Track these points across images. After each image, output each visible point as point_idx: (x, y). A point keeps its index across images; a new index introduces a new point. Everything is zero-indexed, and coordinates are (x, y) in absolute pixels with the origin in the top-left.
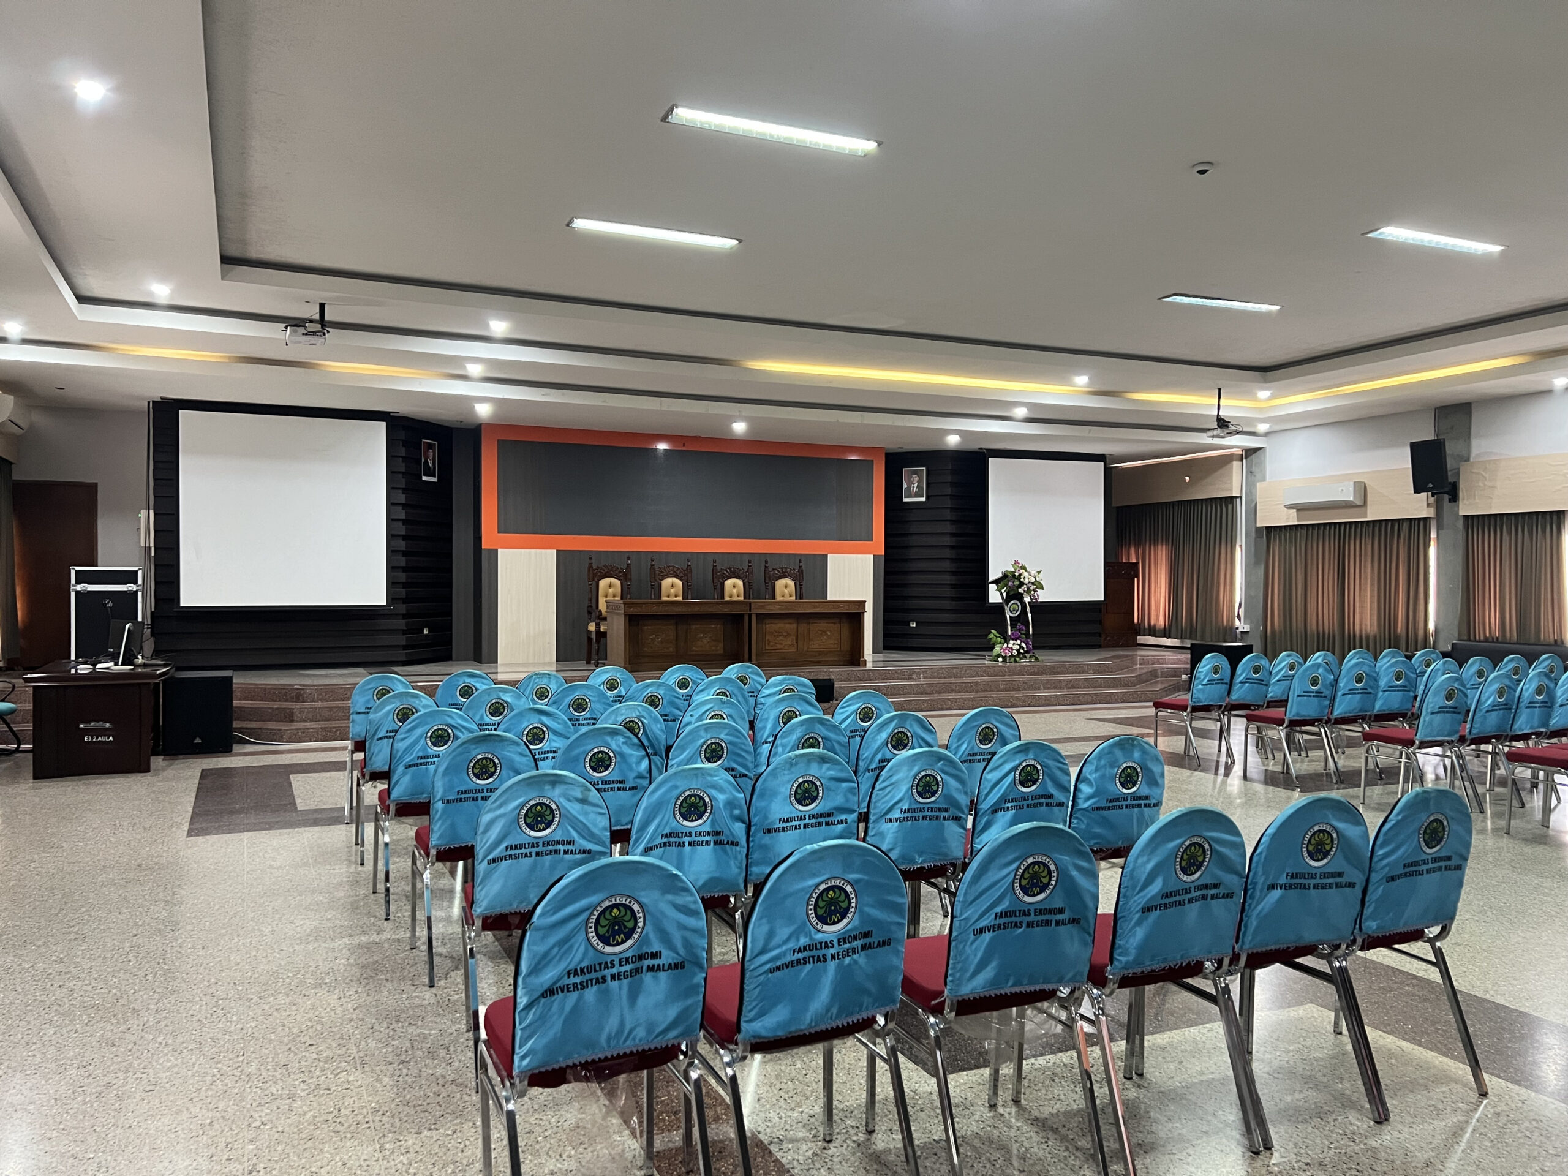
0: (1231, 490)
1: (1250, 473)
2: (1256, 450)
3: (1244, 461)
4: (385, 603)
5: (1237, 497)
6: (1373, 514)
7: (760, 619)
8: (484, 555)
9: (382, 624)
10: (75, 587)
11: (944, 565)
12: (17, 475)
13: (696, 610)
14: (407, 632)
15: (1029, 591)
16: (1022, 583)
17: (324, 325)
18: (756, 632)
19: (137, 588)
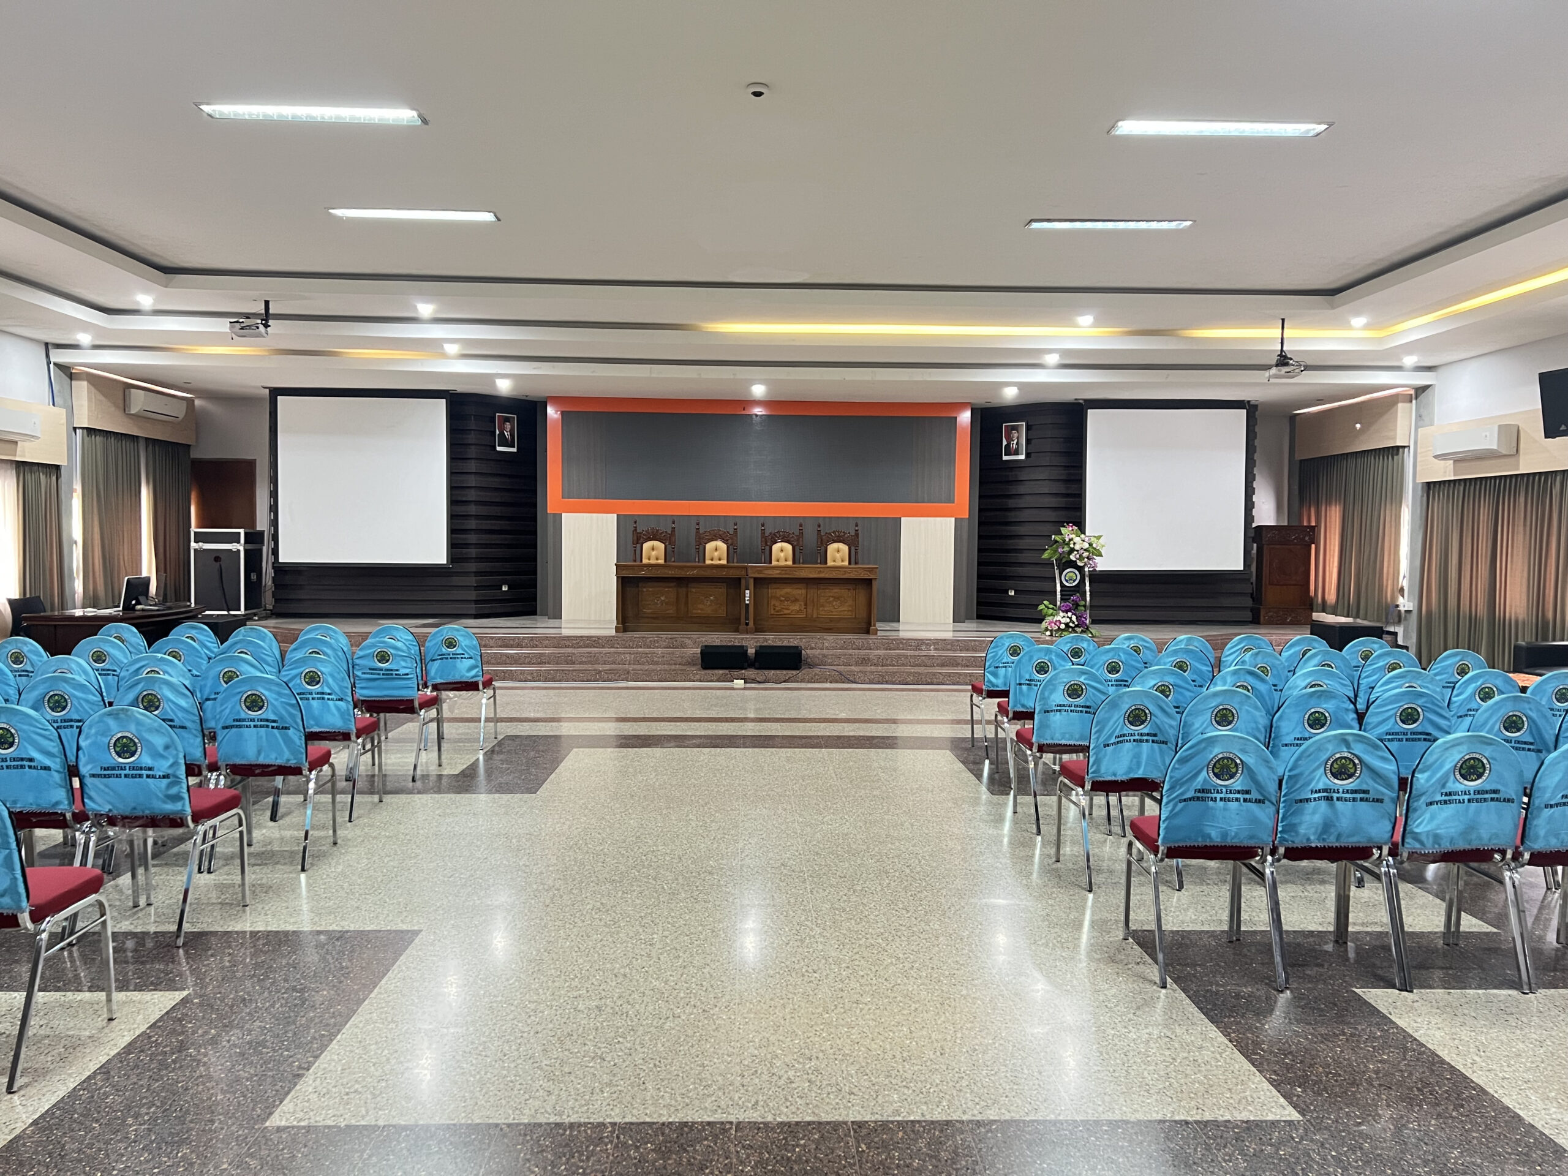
0: (1394, 438)
1: (1419, 416)
2: (1425, 388)
3: (1414, 402)
4: (445, 562)
5: (1404, 447)
6: (1527, 465)
7: (761, 583)
8: (550, 520)
9: (456, 580)
10: (193, 545)
11: (1044, 529)
12: (195, 454)
13: (690, 573)
14: (477, 588)
15: (1081, 558)
16: (1072, 550)
17: (266, 317)
18: (755, 597)
19: (240, 547)
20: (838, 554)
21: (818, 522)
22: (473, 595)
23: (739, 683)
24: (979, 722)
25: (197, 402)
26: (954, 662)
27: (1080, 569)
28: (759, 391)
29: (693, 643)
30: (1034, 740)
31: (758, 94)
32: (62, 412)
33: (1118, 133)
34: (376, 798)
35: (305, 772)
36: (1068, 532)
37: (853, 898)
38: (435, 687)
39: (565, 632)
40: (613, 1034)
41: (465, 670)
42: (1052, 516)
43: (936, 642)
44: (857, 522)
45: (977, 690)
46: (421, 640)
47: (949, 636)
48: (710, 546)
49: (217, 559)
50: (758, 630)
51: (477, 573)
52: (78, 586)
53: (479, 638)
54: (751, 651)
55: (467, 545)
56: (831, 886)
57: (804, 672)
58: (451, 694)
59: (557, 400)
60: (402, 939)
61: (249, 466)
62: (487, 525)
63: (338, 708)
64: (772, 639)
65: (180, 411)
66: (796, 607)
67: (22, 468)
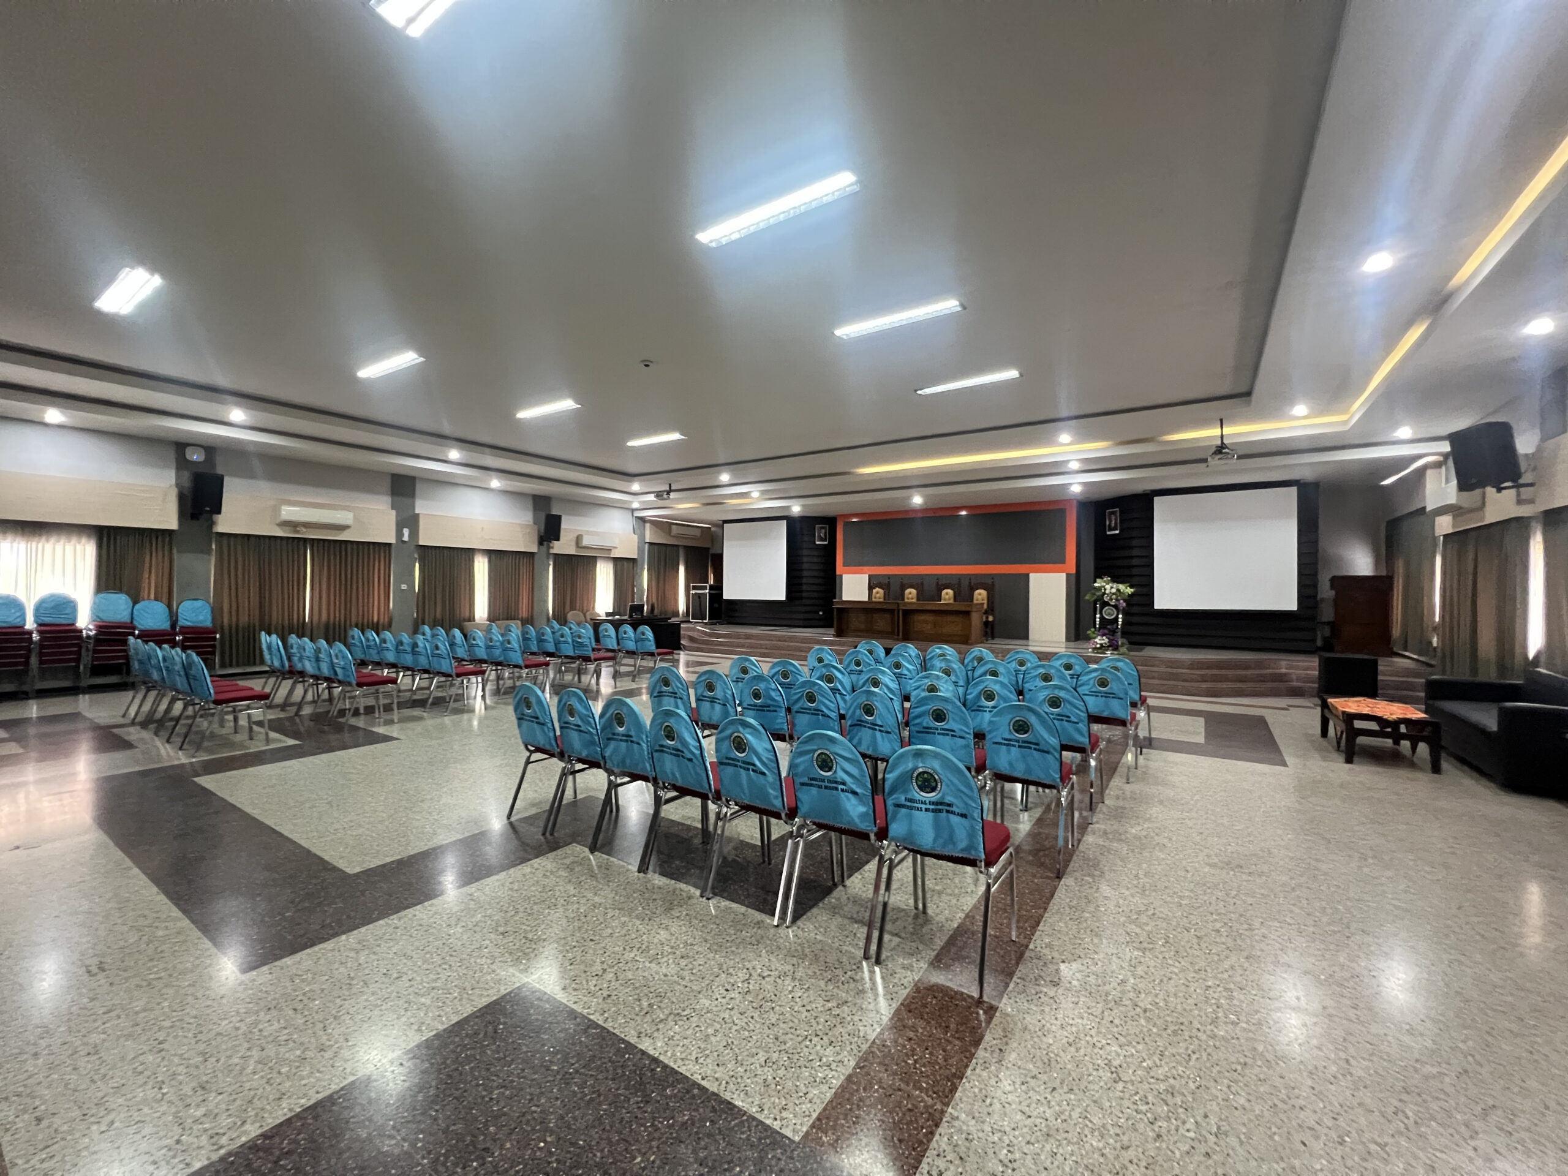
4: (786, 599)
6: (1489, 516)
7: (908, 612)
8: (838, 577)
9: (796, 609)
10: (691, 591)
12: (712, 551)
13: (870, 606)
16: (1104, 594)
17: (669, 492)
18: (902, 620)
19: (707, 592)
20: (980, 596)
22: (799, 616)
25: (713, 529)
27: (1115, 607)
28: (917, 500)
31: (647, 366)
32: (637, 537)
49: (699, 597)
51: (802, 606)
55: (800, 591)
59: (842, 517)
62: (811, 581)
65: (697, 533)
66: (930, 627)
67: (616, 560)
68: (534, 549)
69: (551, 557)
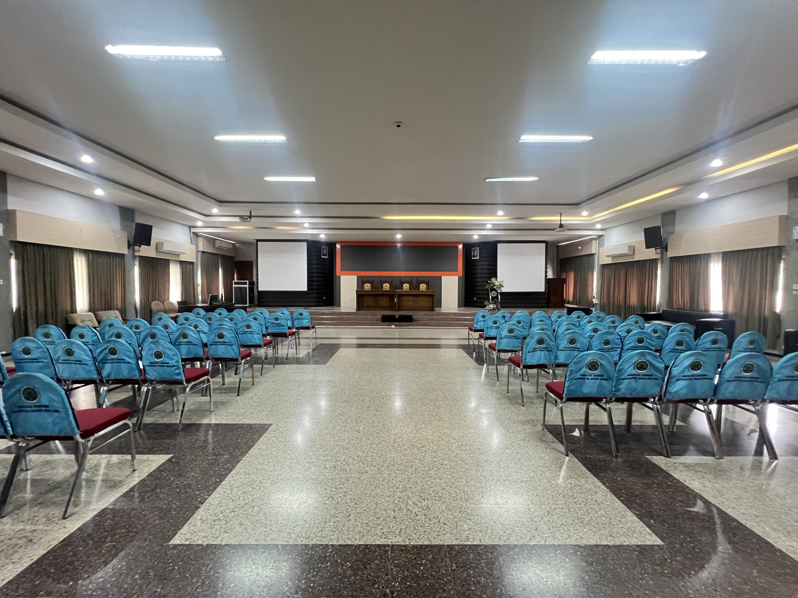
0: (591, 251)
1: (599, 244)
2: (602, 236)
3: (598, 240)
4: (306, 290)
5: (594, 254)
6: (637, 258)
7: (400, 296)
8: (337, 278)
9: (310, 296)
10: (234, 286)
11: (485, 280)
12: (236, 259)
13: (379, 293)
14: (316, 298)
15: (497, 288)
16: (495, 285)
17: (250, 217)
18: (398, 300)
19: (247, 286)
20: (423, 287)
21: (417, 278)
22: (314, 300)
23: (393, 326)
24: (471, 339)
25: (237, 245)
26: (459, 320)
27: (497, 291)
28: (399, 236)
29: (379, 314)
30: (496, 348)
31: (399, 126)
32: (194, 247)
33: (521, 141)
34: (272, 366)
35: (240, 360)
36: (493, 280)
37: (436, 410)
38: (297, 329)
39: (342, 311)
40: (338, 483)
41: (306, 323)
42: (487, 275)
43: (454, 314)
44: (429, 277)
45: (471, 329)
46: (292, 313)
47: (456, 311)
48: (384, 285)
49: (240, 289)
50: (399, 310)
51: (316, 294)
52: (200, 298)
53: (310, 313)
54: (397, 317)
55: (313, 285)
56: (427, 404)
57: (413, 323)
58: (302, 331)
59: (339, 242)
60: (264, 428)
61: (251, 263)
62: (318, 279)
63: (257, 337)
64: (403, 313)
65: (231, 247)
66: (410, 303)
67: (182, 263)
68: (124, 250)
69: (137, 259)
